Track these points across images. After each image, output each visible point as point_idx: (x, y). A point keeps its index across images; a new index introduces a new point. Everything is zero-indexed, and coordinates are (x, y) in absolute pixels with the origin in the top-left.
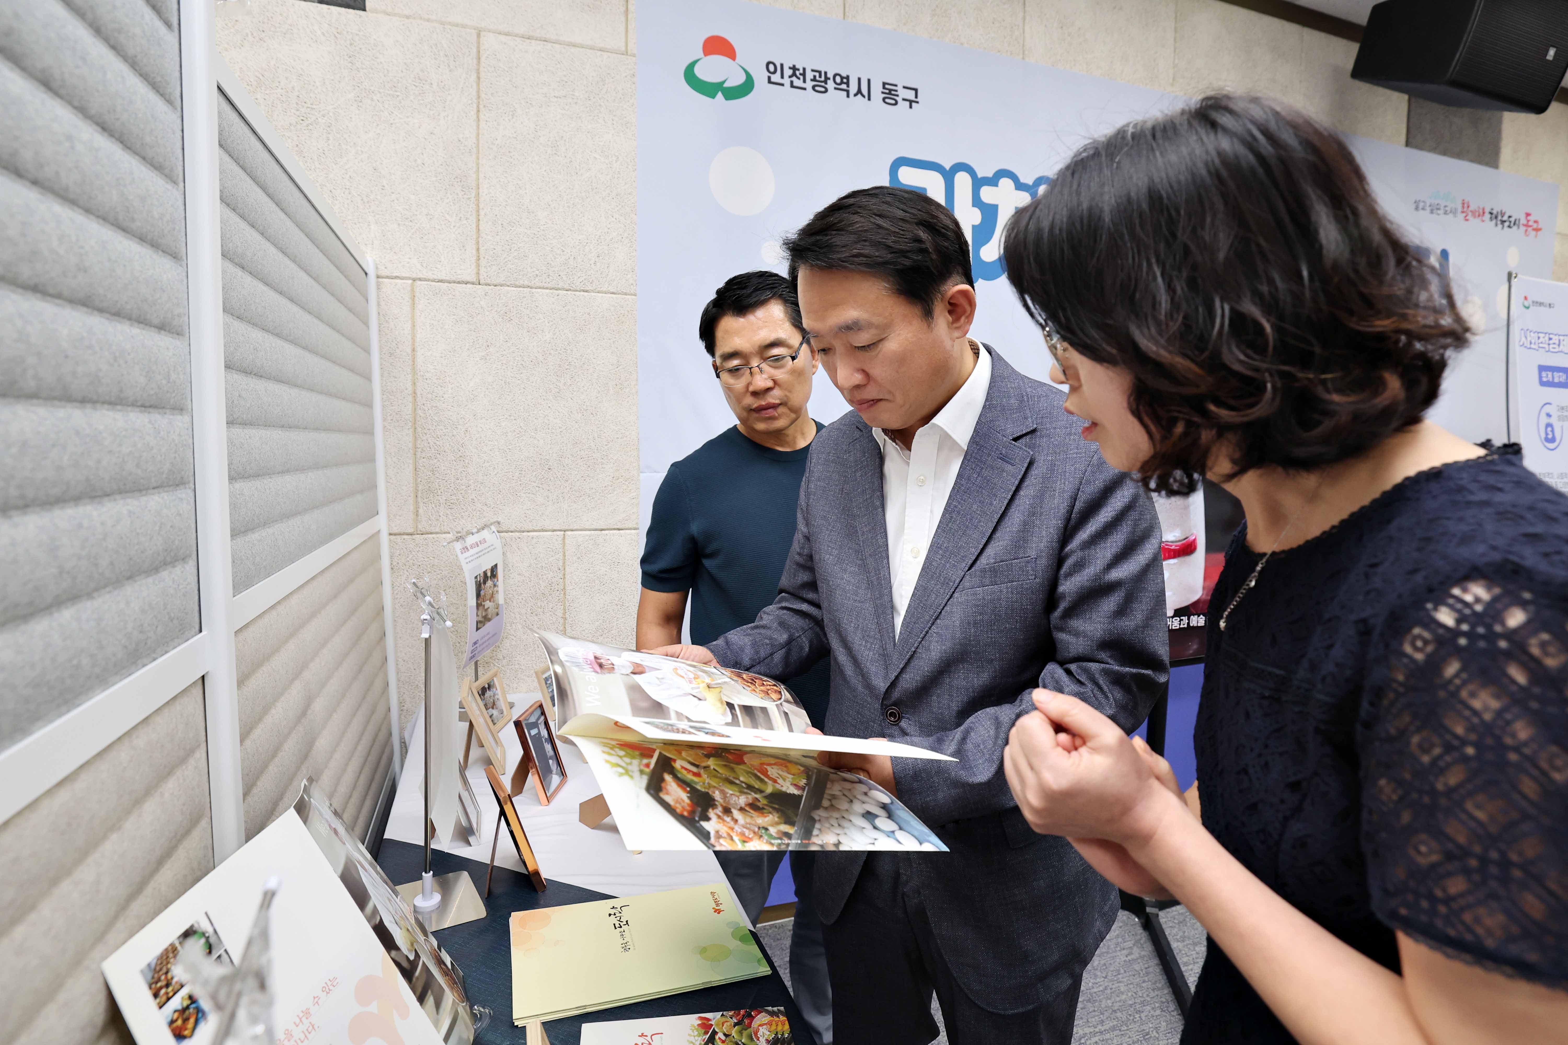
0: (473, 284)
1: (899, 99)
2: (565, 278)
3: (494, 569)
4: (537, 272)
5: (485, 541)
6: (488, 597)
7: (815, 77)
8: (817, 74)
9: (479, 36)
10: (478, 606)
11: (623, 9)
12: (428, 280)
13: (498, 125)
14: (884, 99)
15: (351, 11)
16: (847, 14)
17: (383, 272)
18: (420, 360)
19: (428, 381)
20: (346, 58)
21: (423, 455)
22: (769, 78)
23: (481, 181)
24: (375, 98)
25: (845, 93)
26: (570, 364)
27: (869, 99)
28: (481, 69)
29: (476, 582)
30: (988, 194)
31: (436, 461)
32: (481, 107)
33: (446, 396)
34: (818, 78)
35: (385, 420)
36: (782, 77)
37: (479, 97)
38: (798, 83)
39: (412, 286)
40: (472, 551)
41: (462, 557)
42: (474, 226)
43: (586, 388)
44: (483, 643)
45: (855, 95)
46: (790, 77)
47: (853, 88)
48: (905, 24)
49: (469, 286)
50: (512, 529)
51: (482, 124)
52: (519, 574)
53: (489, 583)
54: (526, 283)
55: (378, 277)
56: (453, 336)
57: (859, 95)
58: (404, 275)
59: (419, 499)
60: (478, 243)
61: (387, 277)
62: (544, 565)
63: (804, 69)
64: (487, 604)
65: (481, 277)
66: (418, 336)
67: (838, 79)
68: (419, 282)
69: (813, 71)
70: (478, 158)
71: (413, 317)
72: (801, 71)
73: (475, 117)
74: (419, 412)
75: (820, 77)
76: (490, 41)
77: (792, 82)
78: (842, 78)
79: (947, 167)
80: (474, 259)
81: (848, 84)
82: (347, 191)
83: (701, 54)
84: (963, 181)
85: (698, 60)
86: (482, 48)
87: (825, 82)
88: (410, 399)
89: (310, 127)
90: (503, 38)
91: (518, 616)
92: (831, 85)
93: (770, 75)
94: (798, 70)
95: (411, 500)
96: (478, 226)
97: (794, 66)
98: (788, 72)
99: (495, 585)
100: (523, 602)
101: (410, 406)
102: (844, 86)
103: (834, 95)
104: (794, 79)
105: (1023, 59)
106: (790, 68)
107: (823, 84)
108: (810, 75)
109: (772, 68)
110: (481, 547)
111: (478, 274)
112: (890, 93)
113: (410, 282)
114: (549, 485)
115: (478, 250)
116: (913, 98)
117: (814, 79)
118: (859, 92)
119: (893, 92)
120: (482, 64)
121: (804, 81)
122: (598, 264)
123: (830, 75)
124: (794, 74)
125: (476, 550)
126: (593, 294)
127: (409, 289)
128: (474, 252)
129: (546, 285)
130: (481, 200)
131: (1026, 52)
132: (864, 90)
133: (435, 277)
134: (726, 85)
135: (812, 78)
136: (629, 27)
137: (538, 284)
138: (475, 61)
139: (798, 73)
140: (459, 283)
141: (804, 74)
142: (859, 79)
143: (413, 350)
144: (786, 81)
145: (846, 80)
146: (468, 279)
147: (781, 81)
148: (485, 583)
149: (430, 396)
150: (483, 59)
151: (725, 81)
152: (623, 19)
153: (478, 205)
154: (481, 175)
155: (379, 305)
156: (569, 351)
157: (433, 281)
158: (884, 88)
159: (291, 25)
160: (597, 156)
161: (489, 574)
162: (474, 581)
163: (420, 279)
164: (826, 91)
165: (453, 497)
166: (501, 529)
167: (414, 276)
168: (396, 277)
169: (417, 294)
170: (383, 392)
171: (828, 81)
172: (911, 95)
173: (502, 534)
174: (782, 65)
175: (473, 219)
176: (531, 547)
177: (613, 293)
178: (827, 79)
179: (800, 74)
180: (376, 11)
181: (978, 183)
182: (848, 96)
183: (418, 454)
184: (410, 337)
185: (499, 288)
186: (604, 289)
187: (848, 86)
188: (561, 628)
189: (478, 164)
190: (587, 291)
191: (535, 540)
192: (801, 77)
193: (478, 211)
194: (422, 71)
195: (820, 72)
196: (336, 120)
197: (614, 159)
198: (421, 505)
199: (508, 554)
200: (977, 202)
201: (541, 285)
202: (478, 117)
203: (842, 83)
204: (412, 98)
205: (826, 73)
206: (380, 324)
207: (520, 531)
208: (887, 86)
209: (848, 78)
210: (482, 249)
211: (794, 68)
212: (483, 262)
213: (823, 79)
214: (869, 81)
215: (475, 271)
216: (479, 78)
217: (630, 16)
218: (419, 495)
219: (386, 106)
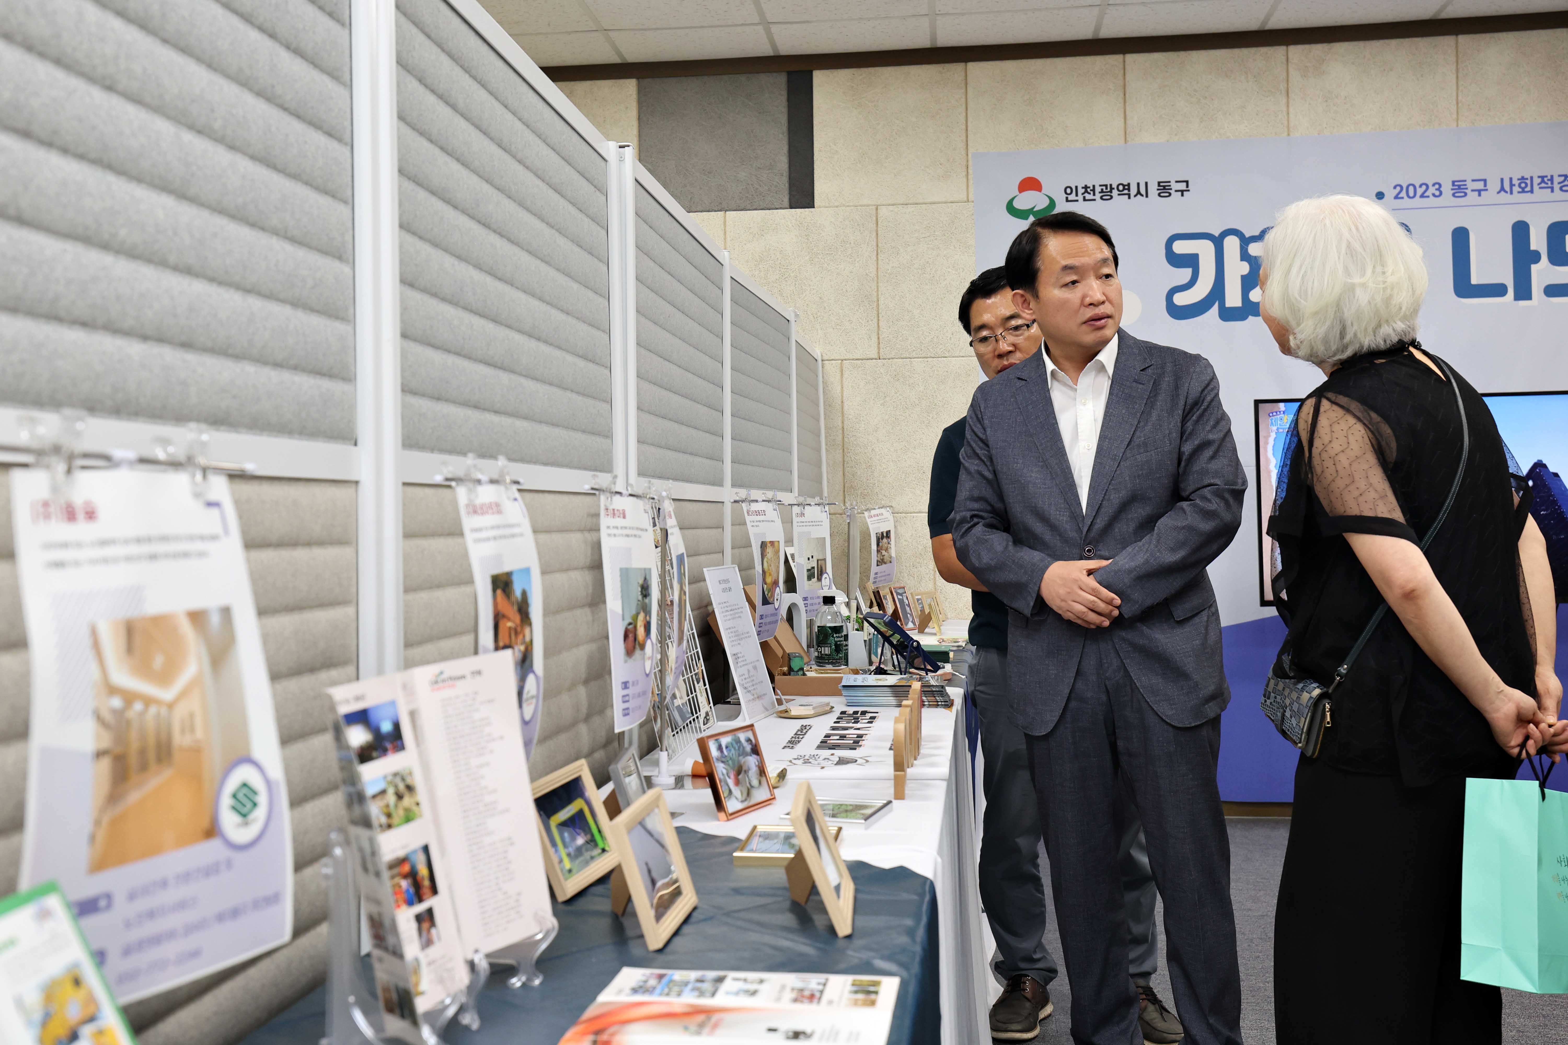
0: (876, 359)
1: (1172, 192)
2: (932, 350)
3: (888, 532)
4: (914, 348)
5: (882, 514)
6: (884, 548)
7: (1102, 189)
8: (1104, 188)
9: (877, 209)
10: (878, 551)
11: (964, 173)
12: (850, 360)
13: (889, 261)
14: (1159, 195)
15: (807, 209)
16: (1128, 139)
17: (825, 357)
18: (846, 407)
19: (851, 420)
20: (805, 237)
21: (848, 465)
22: (1067, 198)
23: (879, 296)
24: (820, 257)
25: (1127, 196)
26: (935, 405)
27: (1147, 196)
28: (879, 229)
29: (877, 536)
30: (1254, 249)
31: (855, 469)
32: (879, 251)
33: (860, 429)
34: (1104, 190)
35: (826, 445)
36: (1077, 195)
37: (877, 246)
38: (1088, 196)
39: (841, 363)
40: (874, 519)
41: (868, 520)
42: (876, 324)
43: (946, 420)
44: (881, 577)
45: (1135, 196)
46: (1083, 194)
47: (1134, 190)
48: (1176, 135)
49: (874, 361)
50: (900, 511)
51: (880, 262)
52: (905, 541)
53: (885, 540)
54: (908, 356)
55: (822, 361)
56: (865, 392)
57: (1139, 196)
58: (836, 358)
59: (846, 493)
60: (878, 334)
61: (827, 360)
62: (921, 535)
63: (1094, 186)
64: (884, 552)
65: (881, 355)
66: (845, 393)
67: (1121, 188)
68: (845, 361)
69: (1100, 186)
70: (878, 283)
71: (842, 381)
72: (1092, 188)
73: (875, 259)
74: (846, 439)
75: (1107, 189)
76: (883, 211)
77: (1084, 197)
78: (1124, 186)
79: (1217, 234)
80: (876, 345)
81: (1129, 190)
82: (805, 313)
83: (1017, 192)
84: (1232, 244)
85: (1016, 196)
86: (879, 216)
87: (1111, 192)
88: (841, 431)
89: (787, 279)
90: (891, 208)
91: (904, 568)
92: (1115, 193)
93: (1067, 196)
94: (1089, 187)
95: (841, 493)
96: (878, 324)
97: (1086, 186)
98: (1081, 191)
99: (889, 543)
100: (908, 559)
101: (841, 436)
102: (1126, 192)
103: (1118, 199)
104: (1086, 195)
105: (1289, 135)
106: (1083, 188)
107: (1109, 194)
108: (1098, 189)
109: (1069, 191)
110: (880, 517)
111: (879, 353)
112: (1164, 189)
113: (840, 361)
114: (923, 483)
115: (879, 338)
116: (1185, 188)
117: (1102, 191)
118: (1139, 193)
119: (1167, 188)
120: (879, 226)
121: (1094, 195)
122: (952, 339)
123: (1114, 186)
124: (1086, 192)
125: (877, 518)
126: (949, 359)
127: (839, 366)
128: (876, 340)
129: (920, 356)
130: (880, 308)
131: (1291, 129)
132: (1143, 191)
133: (854, 357)
134: (1035, 209)
135: (1100, 191)
136: (969, 184)
137: (915, 356)
138: (875, 225)
139: (1089, 190)
140: (868, 359)
141: (1094, 190)
142: (1138, 184)
143: (842, 402)
144: (1080, 197)
145: (1127, 187)
146: (874, 357)
147: (1076, 198)
148: (882, 539)
149: (851, 429)
150: (879, 223)
151: (1034, 207)
152: (965, 180)
153: (878, 311)
154: (880, 293)
155: (823, 377)
156: (935, 397)
157: (853, 360)
158: (1159, 185)
159: (776, 224)
160: (950, 270)
161: (885, 535)
162: (875, 535)
163: (845, 360)
164: (1112, 197)
165: (865, 491)
166: (894, 512)
167: (842, 358)
168: (832, 360)
169: (844, 369)
170: (826, 427)
171: (1113, 191)
172: (1183, 186)
173: (895, 515)
174: (1076, 187)
175: (875, 320)
176: (912, 523)
177: (963, 357)
178: (1112, 189)
179: (1091, 190)
180: (820, 207)
181: (1245, 241)
182: (1129, 198)
183: (845, 465)
184: (840, 395)
185: (891, 360)
186: (956, 355)
187: (1129, 191)
188: (932, 577)
189: (878, 286)
190: (946, 357)
191: (915, 519)
192: (1092, 192)
193: (878, 315)
194: (845, 237)
195: (1106, 186)
196: (800, 273)
197: (961, 270)
198: (847, 496)
199: (899, 527)
200: (1245, 256)
201: (917, 356)
202: (877, 258)
203: (1124, 189)
204: (840, 253)
205: (1111, 185)
206: (824, 388)
207: (906, 513)
208: (1161, 184)
209: (1129, 185)
210: (881, 337)
211: (1086, 187)
212: (881, 345)
213: (1109, 190)
214: (1146, 183)
215: (877, 352)
216: (877, 234)
217: (969, 177)
218: (846, 490)
219: (826, 261)
